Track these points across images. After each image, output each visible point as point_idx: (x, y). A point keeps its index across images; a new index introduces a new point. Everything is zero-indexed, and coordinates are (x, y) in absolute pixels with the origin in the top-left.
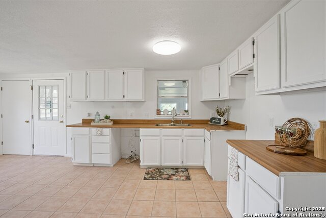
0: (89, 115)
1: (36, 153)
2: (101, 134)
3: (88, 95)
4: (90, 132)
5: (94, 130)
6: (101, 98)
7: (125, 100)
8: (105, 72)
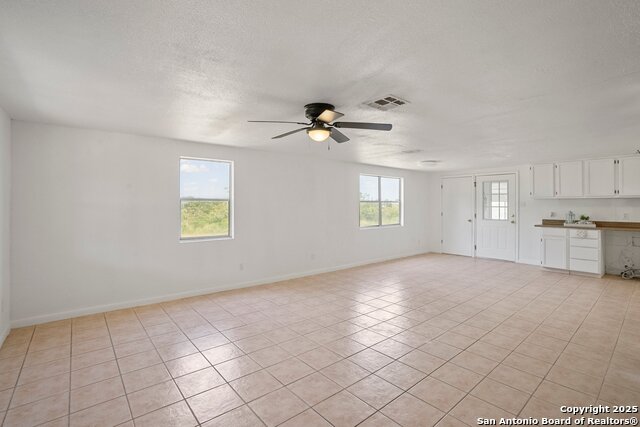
0: (553, 215)
1: (478, 255)
2: (585, 237)
3: (557, 190)
4: (568, 234)
5: (573, 232)
6: (578, 194)
7: (617, 196)
8: (583, 162)
